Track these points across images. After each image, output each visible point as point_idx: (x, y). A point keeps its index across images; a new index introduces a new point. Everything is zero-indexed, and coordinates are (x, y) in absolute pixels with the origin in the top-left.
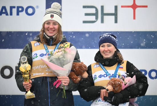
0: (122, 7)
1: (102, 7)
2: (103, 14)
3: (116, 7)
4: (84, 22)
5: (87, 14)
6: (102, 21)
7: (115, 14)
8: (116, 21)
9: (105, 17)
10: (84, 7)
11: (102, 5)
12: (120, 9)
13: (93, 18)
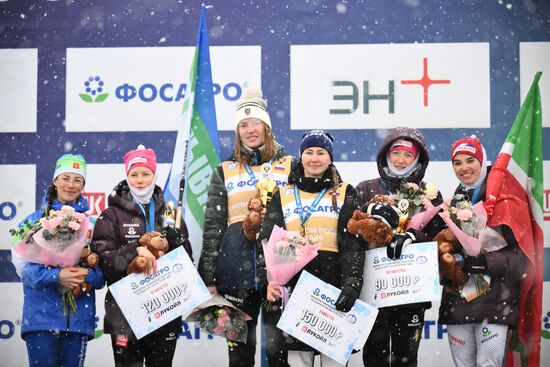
0: (403, 82)
1: (366, 84)
2: (368, 98)
3: (392, 84)
4: (333, 112)
5: (336, 98)
6: (366, 111)
7: (391, 97)
8: (392, 110)
9: (372, 102)
10: (337, 84)
11: (366, 80)
12: (398, 86)
13: (349, 104)
